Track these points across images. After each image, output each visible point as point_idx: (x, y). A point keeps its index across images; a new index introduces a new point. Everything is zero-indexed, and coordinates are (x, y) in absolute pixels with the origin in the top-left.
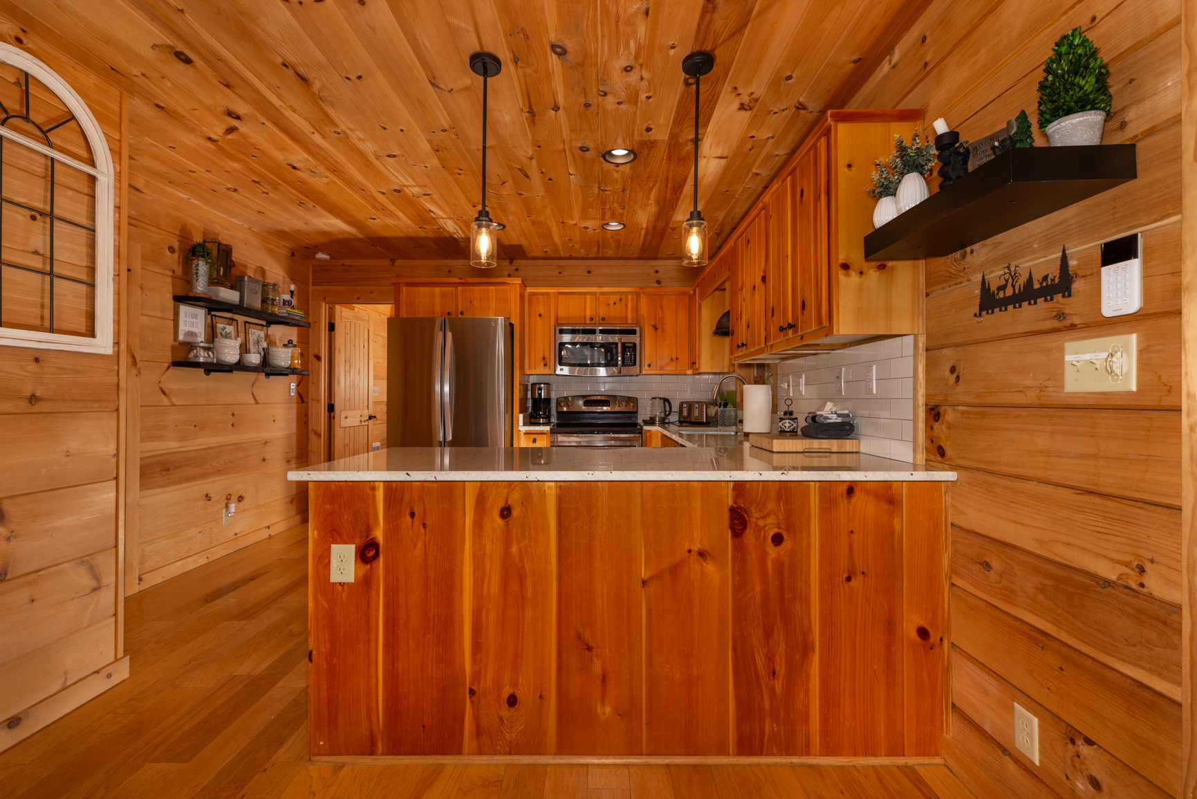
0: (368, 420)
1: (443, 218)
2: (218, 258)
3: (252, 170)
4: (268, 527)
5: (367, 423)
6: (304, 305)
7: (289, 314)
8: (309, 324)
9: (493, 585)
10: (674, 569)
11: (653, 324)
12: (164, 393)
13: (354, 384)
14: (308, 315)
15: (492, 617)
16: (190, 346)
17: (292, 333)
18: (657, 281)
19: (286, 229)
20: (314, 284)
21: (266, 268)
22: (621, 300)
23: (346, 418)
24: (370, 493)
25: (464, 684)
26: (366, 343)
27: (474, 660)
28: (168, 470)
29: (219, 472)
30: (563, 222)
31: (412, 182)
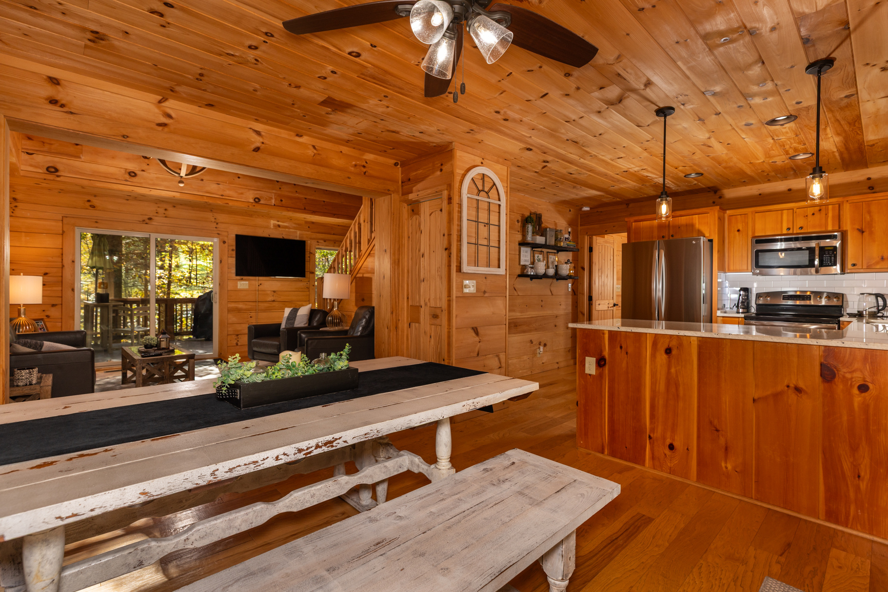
0: (613, 307)
1: (656, 178)
2: (536, 222)
3: (552, 179)
4: (558, 363)
5: (612, 308)
6: (576, 239)
7: (568, 245)
8: (578, 249)
9: (662, 387)
10: (777, 396)
11: (859, 228)
12: (515, 290)
13: (604, 284)
14: (578, 244)
15: (661, 402)
16: (524, 267)
17: (569, 256)
18: (869, 188)
19: (567, 199)
20: (581, 225)
21: (557, 221)
22: (820, 210)
23: (599, 304)
24: (602, 335)
25: (646, 432)
26: (612, 258)
27: (651, 422)
28: (517, 326)
29: (536, 330)
30: (750, 163)
31: (633, 166)
